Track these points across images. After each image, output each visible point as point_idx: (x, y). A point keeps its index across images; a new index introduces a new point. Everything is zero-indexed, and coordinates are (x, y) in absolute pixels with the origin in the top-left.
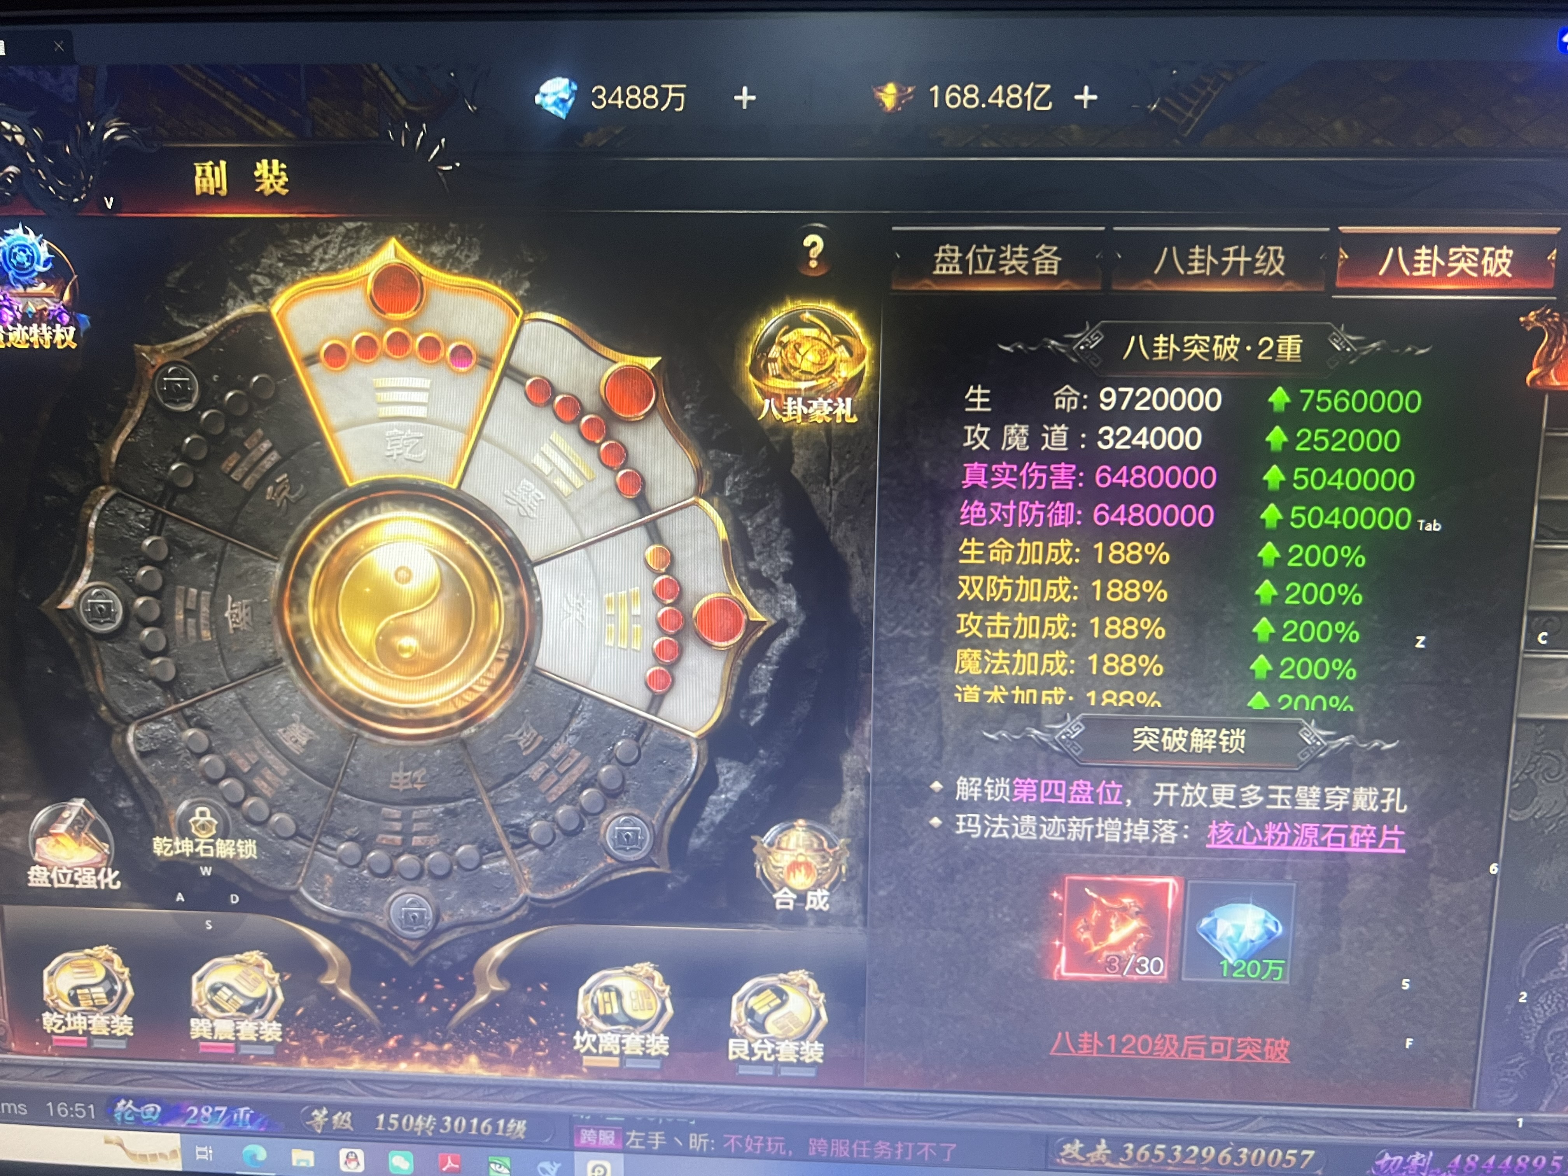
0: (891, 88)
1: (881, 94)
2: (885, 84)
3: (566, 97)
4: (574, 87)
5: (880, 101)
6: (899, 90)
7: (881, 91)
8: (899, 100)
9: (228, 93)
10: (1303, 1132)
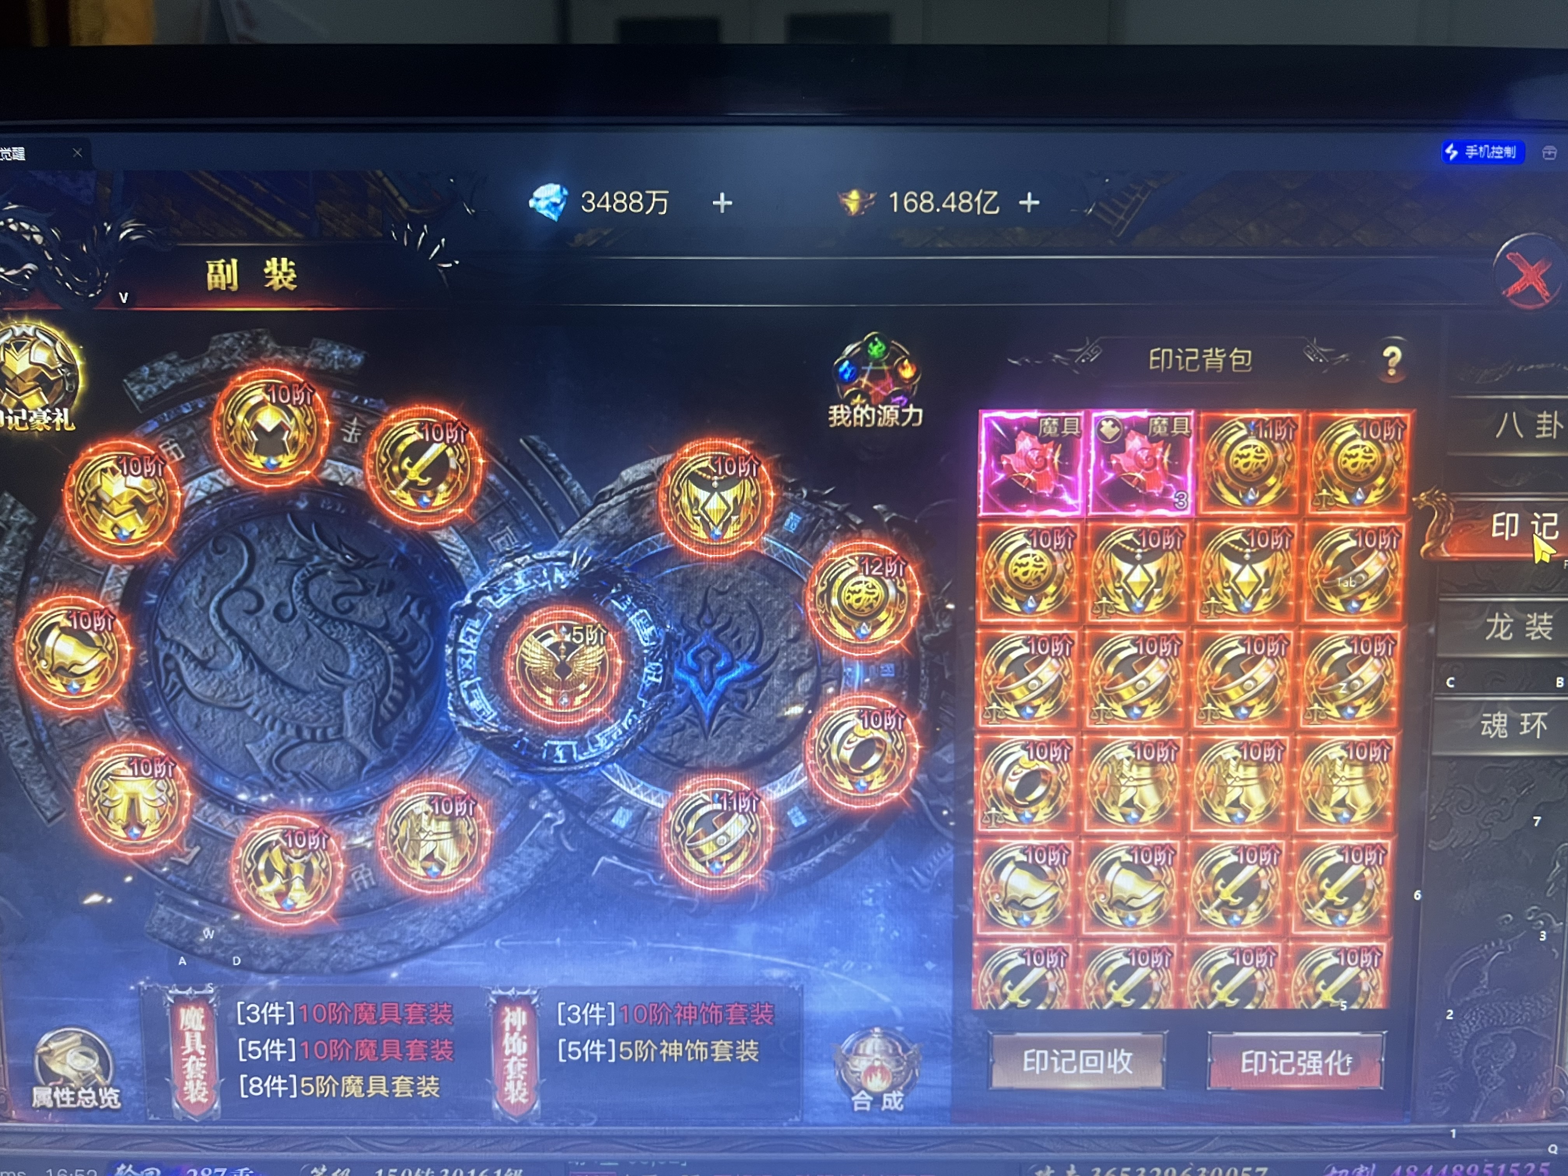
0: (854, 195)
1: (845, 200)
2: (849, 190)
3: (558, 201)
4: (565, 192)
5: (846, 206)
6: (862, 196)
7: (846, 197)
8: (862, 205)
9: (241, 197)
10: (1256, 1150)
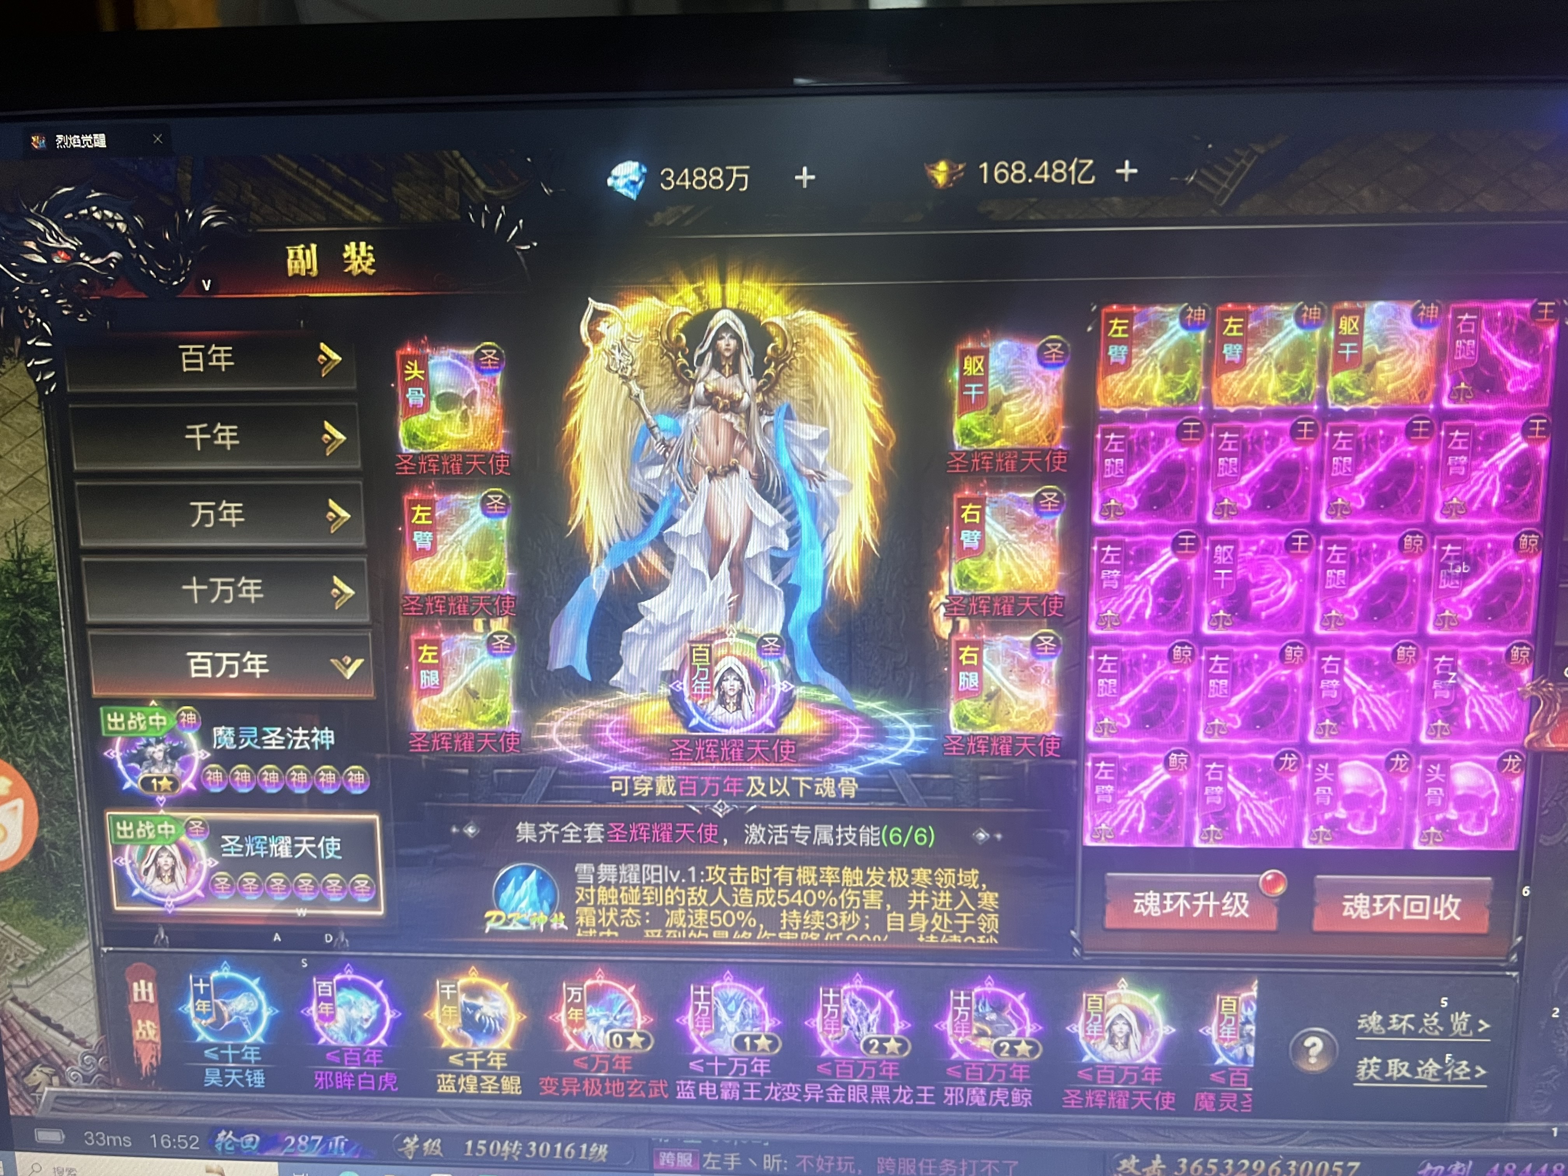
0: (942, 166)
1: (933, 171)
2: (936, 161)
3: (637, 179)
4: (644, 170)
5: (933, 178)
6: (951, 167)
7: (933, 168)
8: (950, 176)
9: (319, 181)
10: (1348, 1145)
